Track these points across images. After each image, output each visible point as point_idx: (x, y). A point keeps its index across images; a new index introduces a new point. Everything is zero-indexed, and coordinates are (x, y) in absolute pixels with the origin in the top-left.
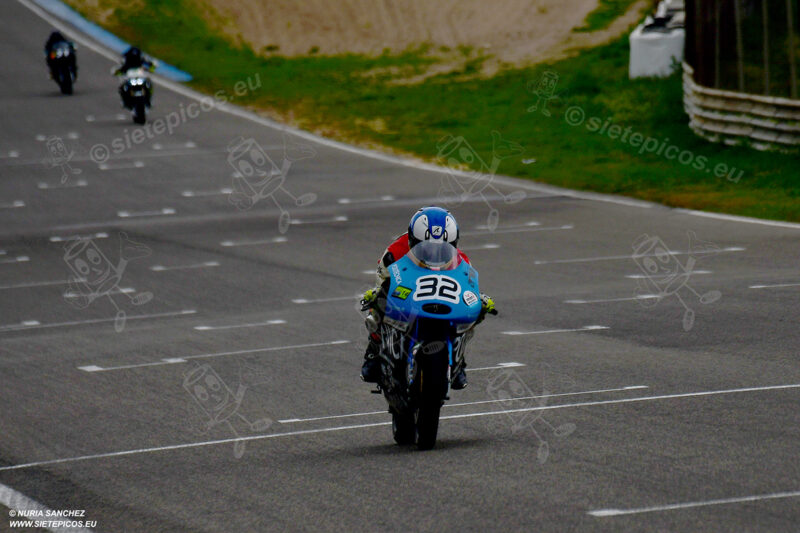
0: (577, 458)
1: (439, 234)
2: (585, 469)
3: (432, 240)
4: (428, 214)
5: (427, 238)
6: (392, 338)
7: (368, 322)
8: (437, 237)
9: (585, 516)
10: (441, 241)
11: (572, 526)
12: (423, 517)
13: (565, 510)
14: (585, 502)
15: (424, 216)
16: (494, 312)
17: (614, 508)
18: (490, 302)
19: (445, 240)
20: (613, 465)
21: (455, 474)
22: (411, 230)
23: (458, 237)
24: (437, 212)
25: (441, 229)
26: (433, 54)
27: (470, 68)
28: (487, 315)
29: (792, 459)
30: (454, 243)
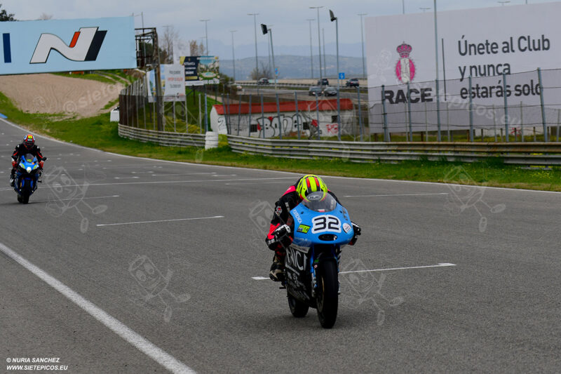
6: (296, 257)
26: (66, 113)
27: (74, 118)
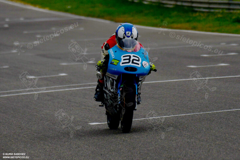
0: (85, 106)
1: (129, 35)
2: (87, 109)
3: (126, 38)
4: (124, 26)
5: (124, 38)
6: (110, 82)
7: (97, 75)
8: (128, 37)
9: (87, 125)
10: (130, 38)
11: (83, 128)
12: (34, 125)
13: (81, 123)
14: (87, 120)
15: (123, 27)
16: (155, 70)
17: (97, 122)
18: (153, 66)
19: (132, 38)
20: (97, 107)
21: (45, 111)
22: (117, 33)
23: (138, 36)
24: (128, 26)
25: (130, 32)
28: (152, 72)
29: (156, 106)
30: (136, 39)
